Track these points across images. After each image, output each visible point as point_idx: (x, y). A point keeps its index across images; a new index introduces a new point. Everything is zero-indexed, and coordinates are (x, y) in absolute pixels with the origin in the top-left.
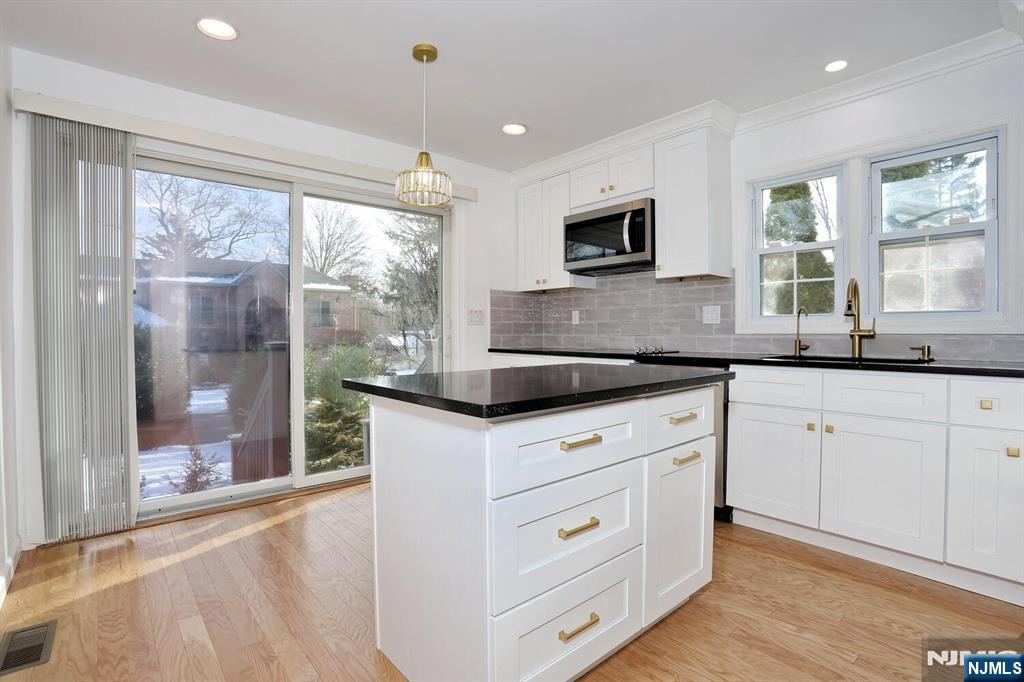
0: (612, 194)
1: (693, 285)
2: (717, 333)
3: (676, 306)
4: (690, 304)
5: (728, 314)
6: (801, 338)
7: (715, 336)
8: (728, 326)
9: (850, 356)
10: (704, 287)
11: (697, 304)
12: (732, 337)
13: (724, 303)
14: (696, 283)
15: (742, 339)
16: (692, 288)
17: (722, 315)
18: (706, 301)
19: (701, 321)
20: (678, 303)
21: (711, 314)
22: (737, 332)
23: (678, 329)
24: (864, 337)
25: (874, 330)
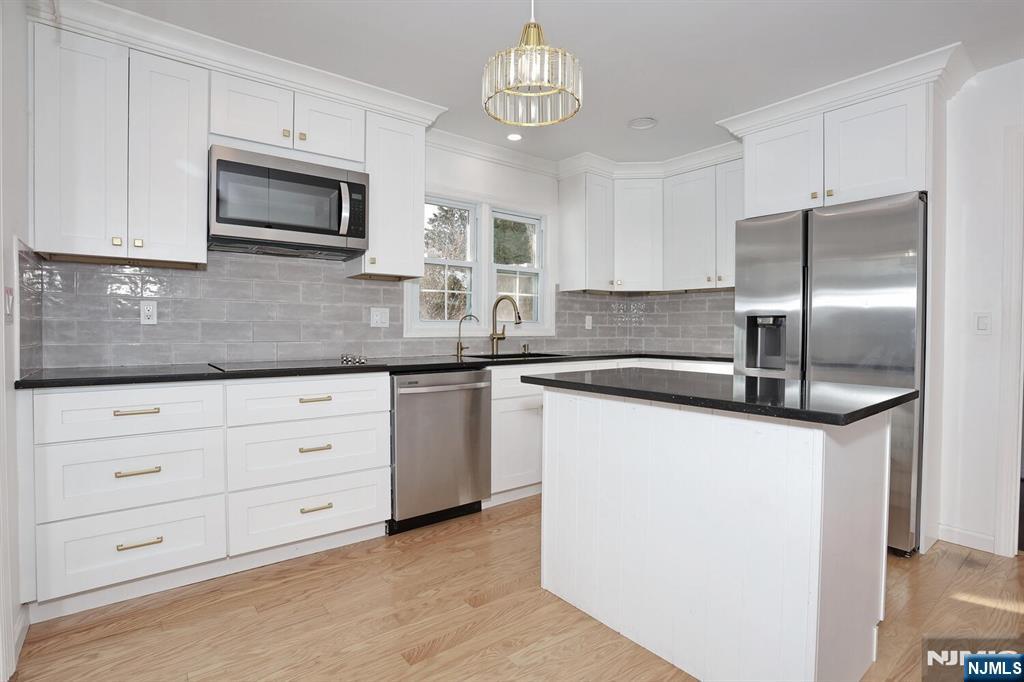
0: (299, 144)
1: (361, 284)
2: (385, 337)
3: (339, 305)
4: (355, 304)
5: (396, 317)
6: (462, 340)
7: (382, 340)
8: (396, 328)
9: (490, 353)
10: (373, 287)
11: (364, 305)
12: (400, 340)
13: (392, 305)
14: (363, 281)
15: (410, 343)
16: (359, 287)
17: (391, 319)
18: (375, 302)
19: (369, 325)
20: (341, 301)
21: (379, 317)
22: (405, 336)
23: (341, 332)
24: (499, 339)
25: (503, 333)
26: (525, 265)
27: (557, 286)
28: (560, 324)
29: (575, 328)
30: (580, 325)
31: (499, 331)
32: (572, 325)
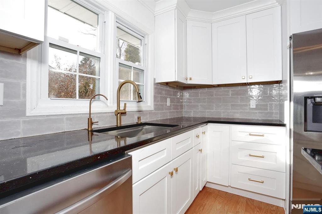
5: (15, 94)
8: (15, 106)
12: (21, 120)
13: (8, 80)
15: (33, 121)
17: (5, 95)
22: (28, 114)
24: (122, 113)
25: (125, 109)
26: (137, 63)
27: (155, 79)
28: (156, 103)
29: (162, 105)
30: (165, 103)
31: (122, 108)
32: (161, 103)
